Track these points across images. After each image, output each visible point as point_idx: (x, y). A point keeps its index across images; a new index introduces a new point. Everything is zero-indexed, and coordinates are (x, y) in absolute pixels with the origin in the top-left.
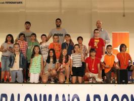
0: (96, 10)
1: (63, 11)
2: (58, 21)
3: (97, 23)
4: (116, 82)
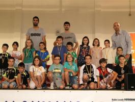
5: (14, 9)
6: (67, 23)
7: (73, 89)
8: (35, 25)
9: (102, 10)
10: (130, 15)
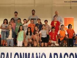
0: (55, 5)
1: (36, 6)
2: (33, 11)
3: (56, 12)
4: (67, 46)
5: (11, 6)
9: (56, 6)
10: (71, 8)
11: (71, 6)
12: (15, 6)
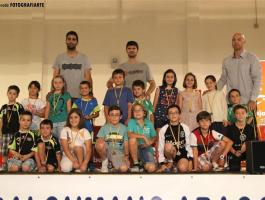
1: (125, 17)
6: (131, 44)
7: (146, 172)
8: (71, 48)
9: (201, 17)
10: (256, 26)
11: (258, 17)
12: (47, 17)
